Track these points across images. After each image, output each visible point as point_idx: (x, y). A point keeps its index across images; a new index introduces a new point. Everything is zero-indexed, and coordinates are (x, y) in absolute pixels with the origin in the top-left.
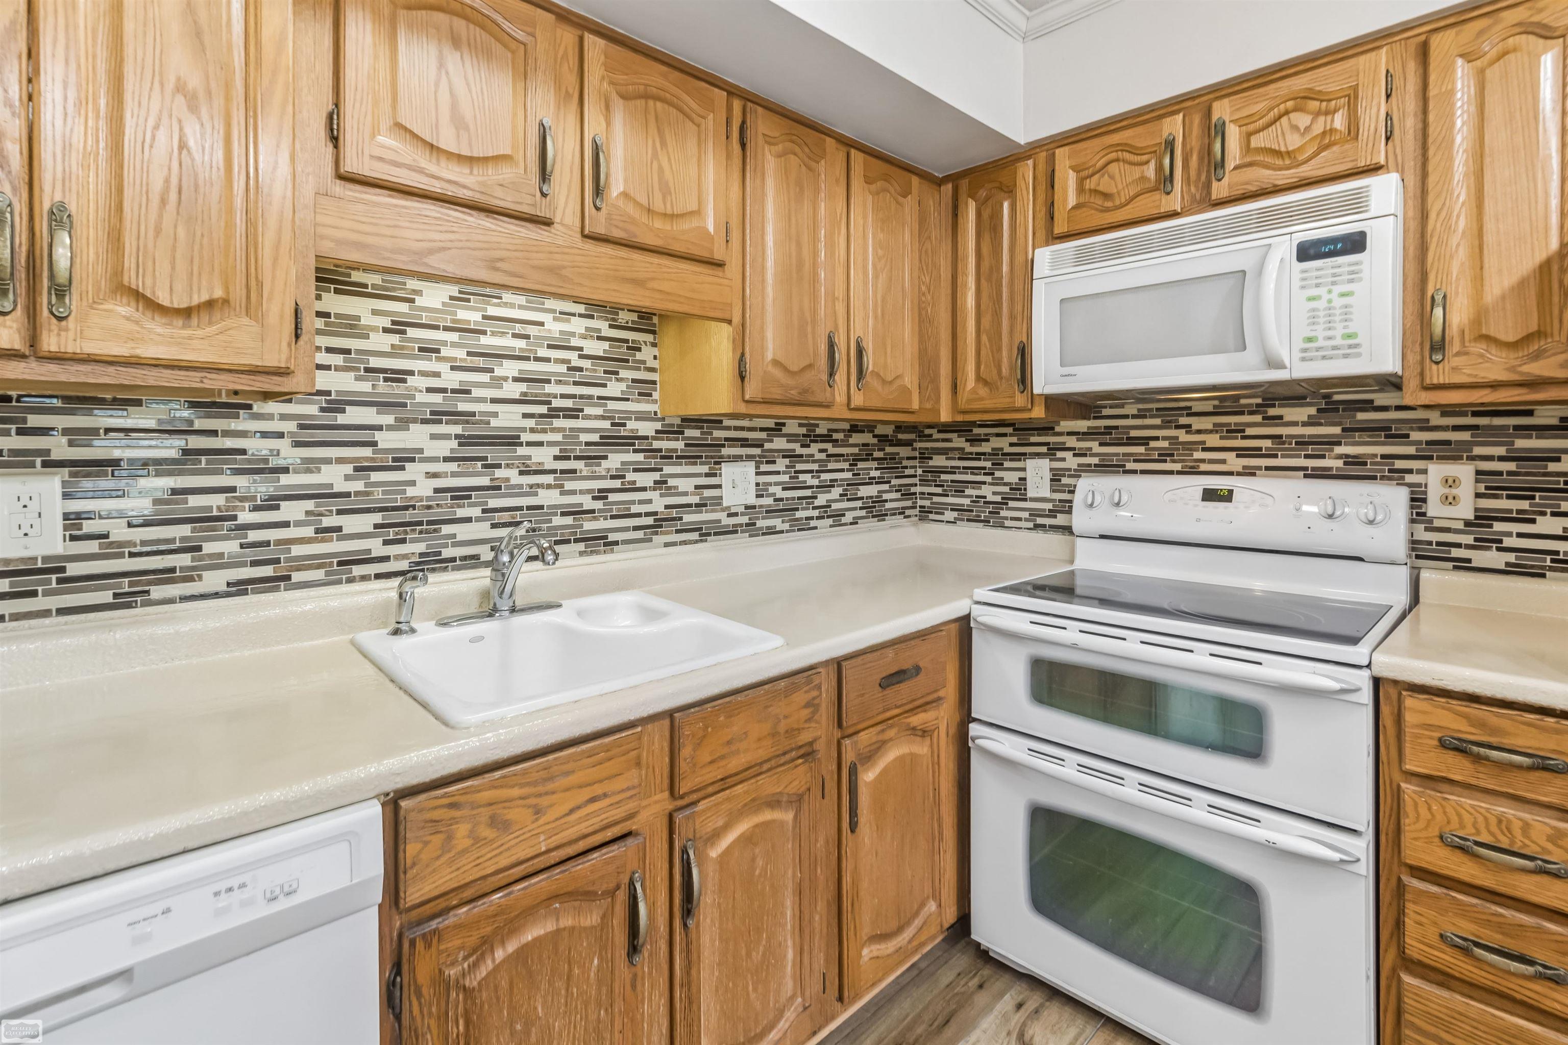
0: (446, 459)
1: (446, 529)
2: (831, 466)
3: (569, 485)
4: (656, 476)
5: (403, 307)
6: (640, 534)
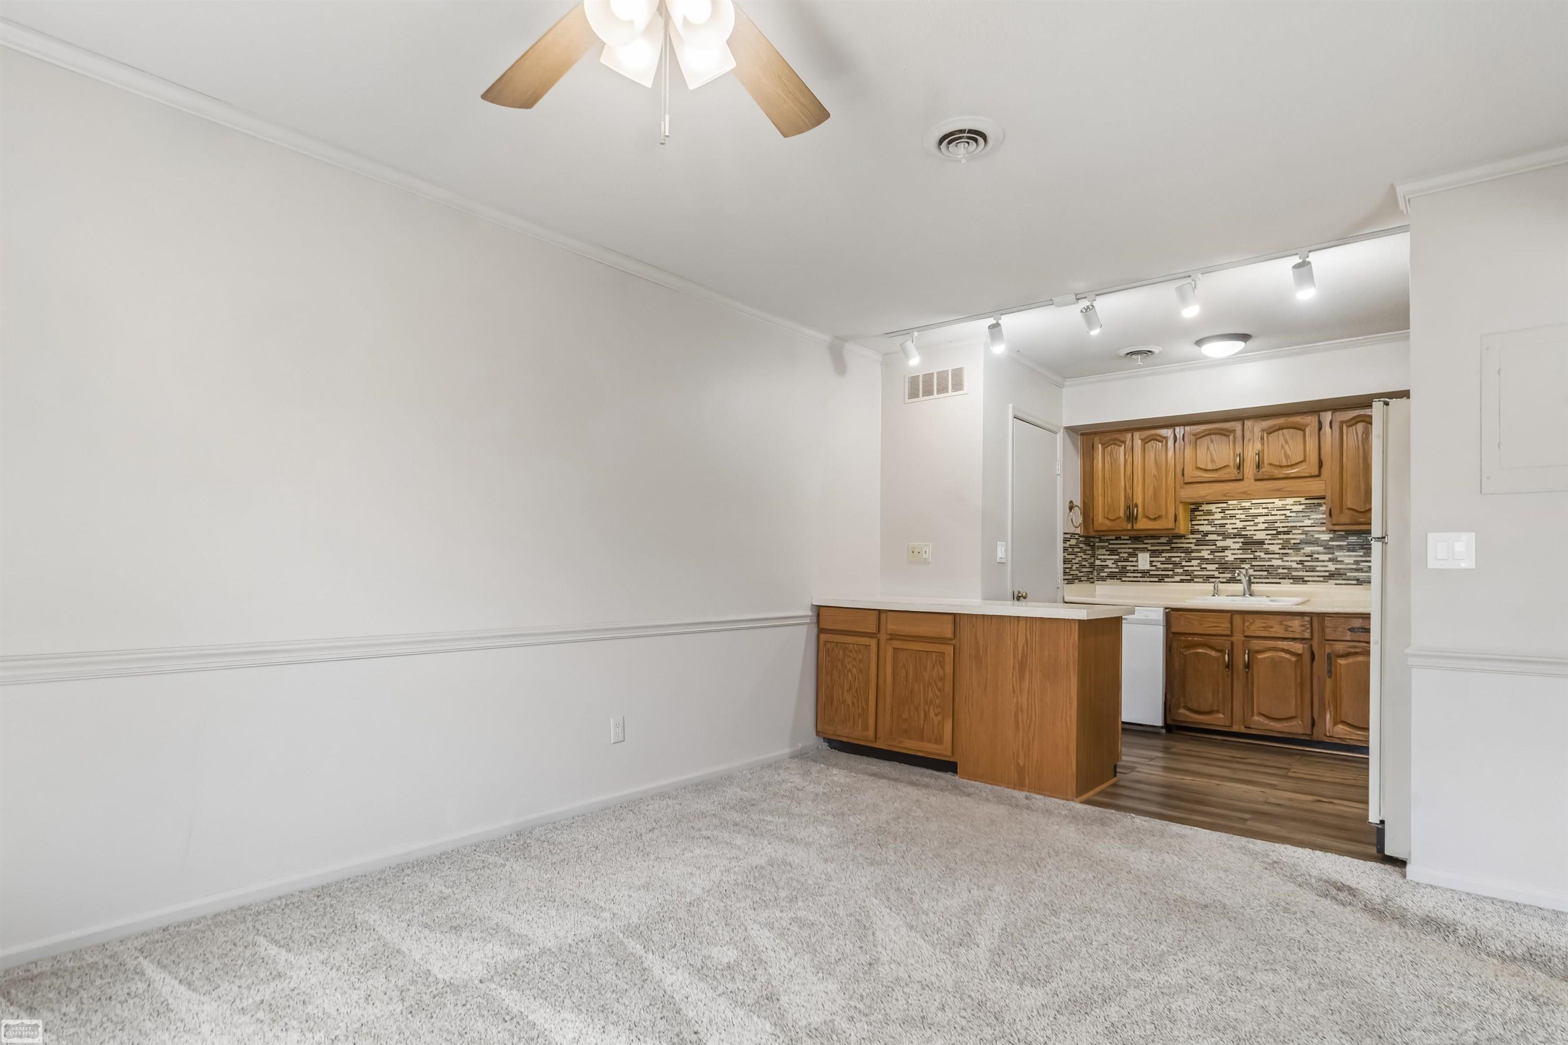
0: (1238, 549)
1: (1238, 571)
3: (1285, 559)
4: (1330, 556)
5: (1225, 505)
6: (1321, 579)
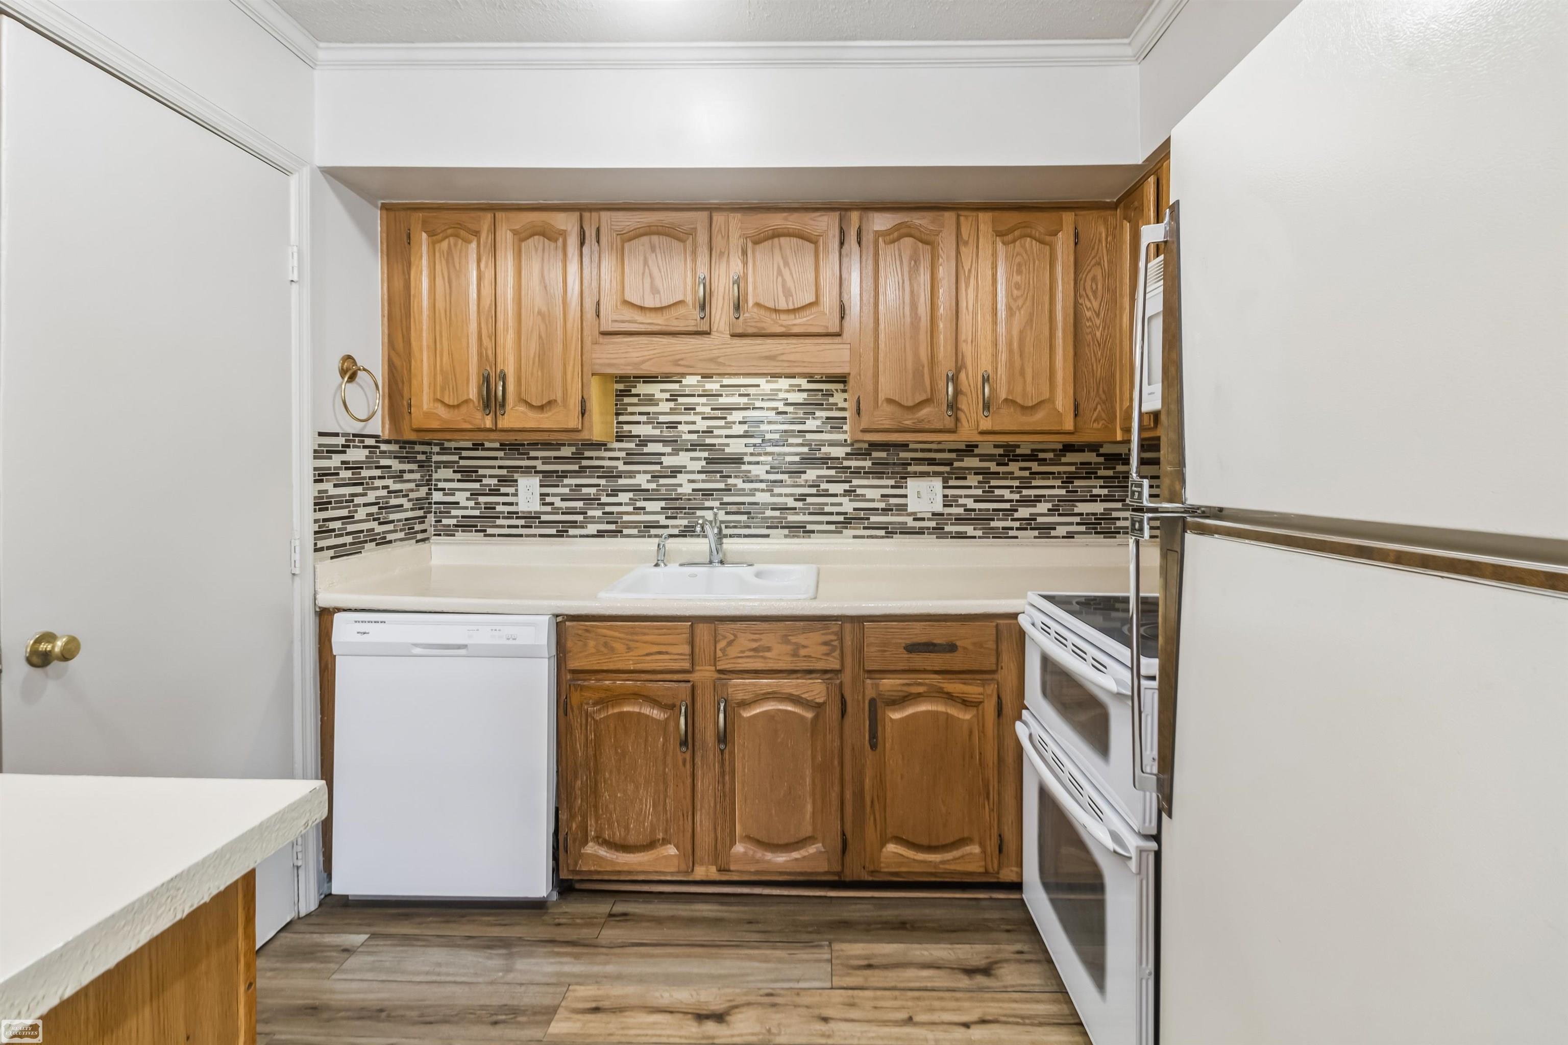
0: (699, 472)
4: (846, 486)
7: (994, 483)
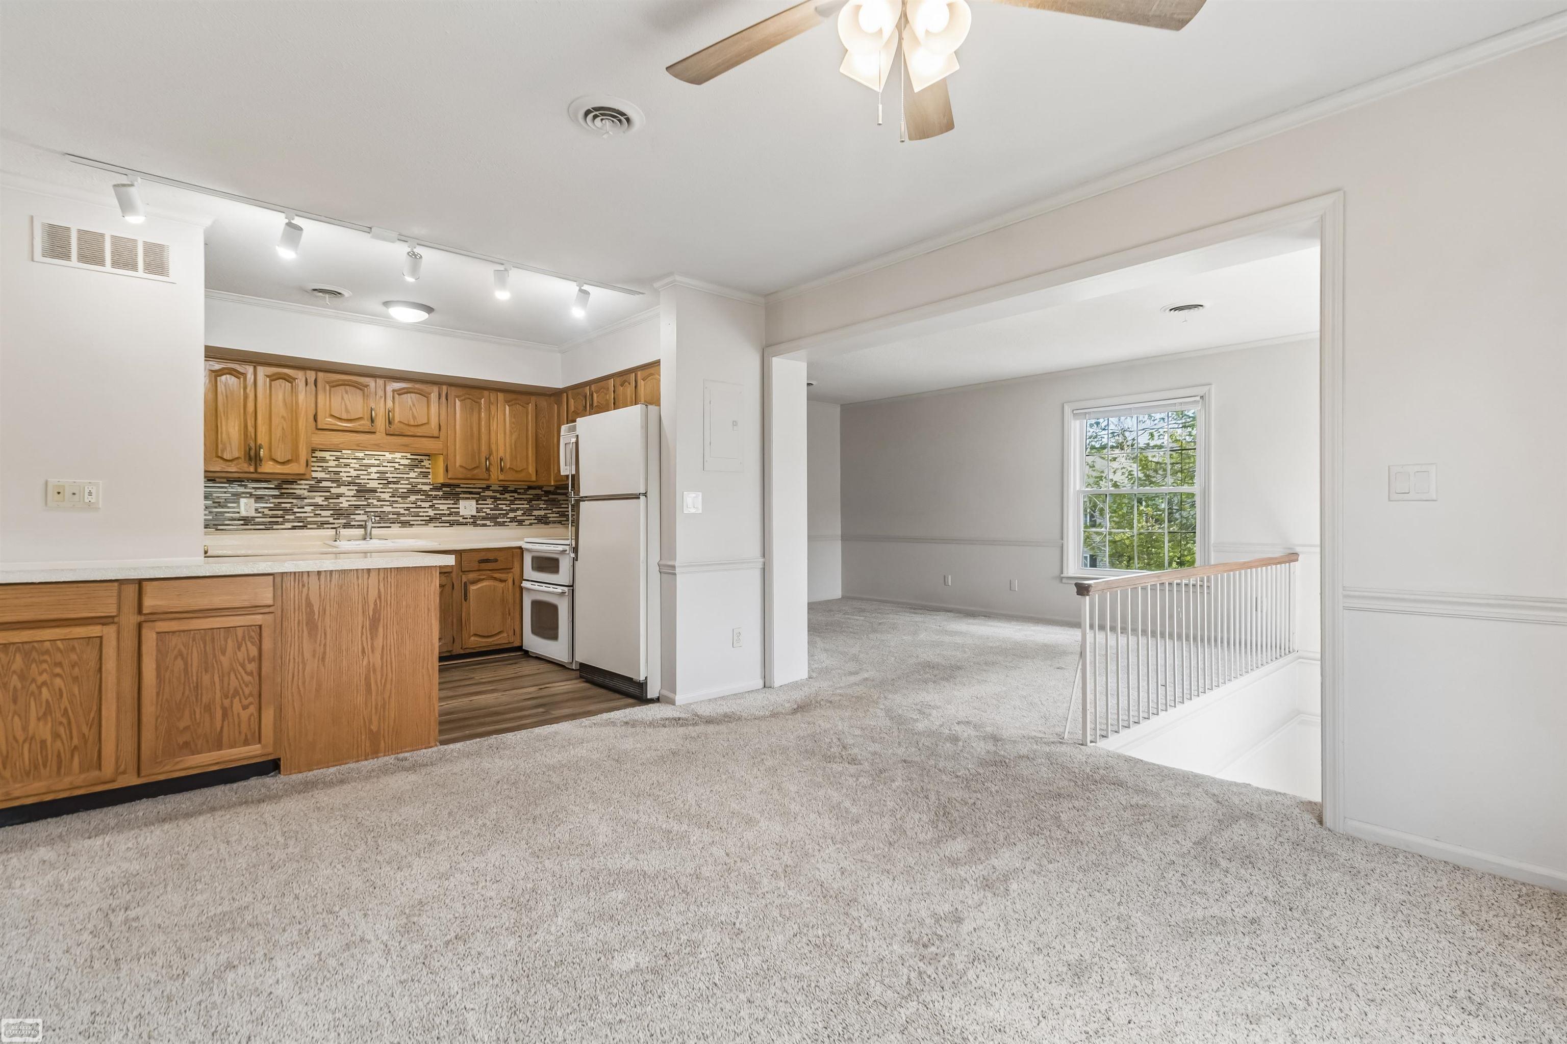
0: (352, 496)
1: (352, 517)
2: (516, 502)
3: (395, 505)
4: (431, 504)
5: (339, 454)
6: (424, 523)
7: (498, 502)
